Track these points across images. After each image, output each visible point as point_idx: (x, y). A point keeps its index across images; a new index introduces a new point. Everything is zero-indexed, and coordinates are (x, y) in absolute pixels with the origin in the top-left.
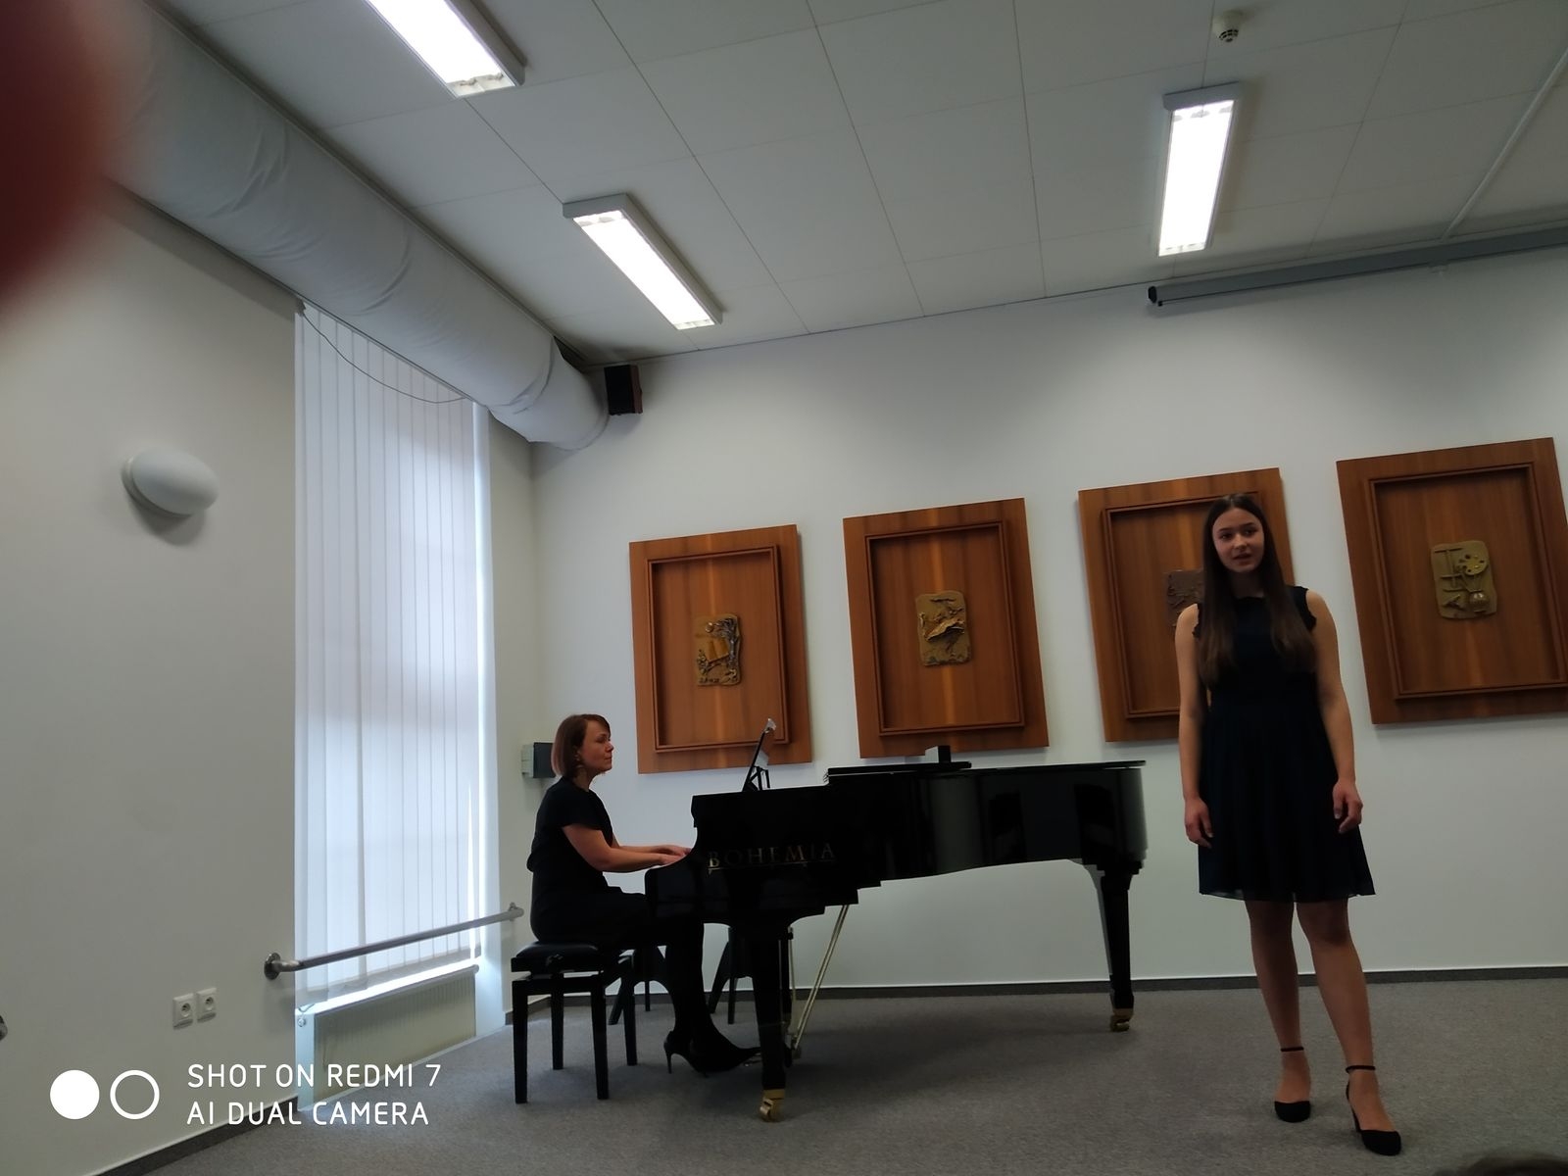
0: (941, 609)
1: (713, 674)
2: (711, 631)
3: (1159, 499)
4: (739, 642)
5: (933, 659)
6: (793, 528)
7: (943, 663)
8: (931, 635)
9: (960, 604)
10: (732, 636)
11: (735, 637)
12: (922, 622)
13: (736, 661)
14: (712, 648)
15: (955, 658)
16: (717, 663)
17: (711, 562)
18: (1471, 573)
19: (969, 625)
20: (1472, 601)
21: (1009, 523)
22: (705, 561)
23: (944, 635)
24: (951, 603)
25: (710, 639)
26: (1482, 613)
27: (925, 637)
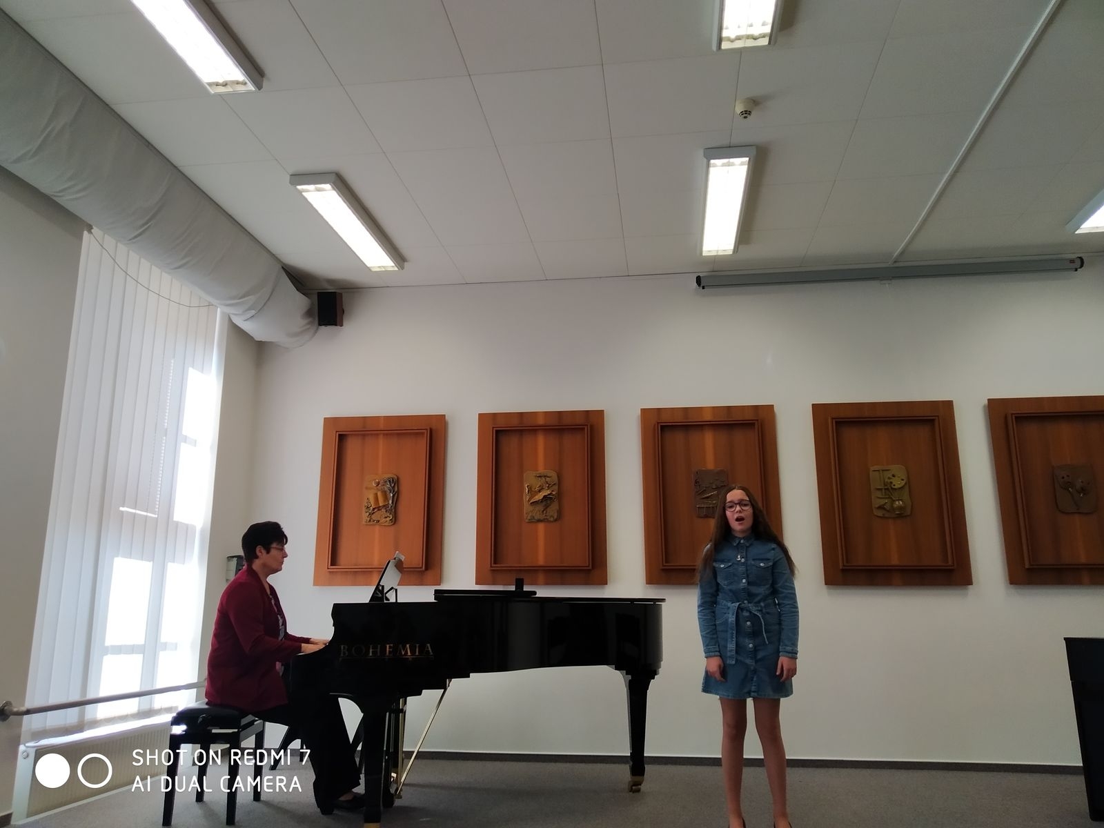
0: (541, 482)
1: (376, 517)
2: (378, 485)
3: (695, 419)
5: (533, 517)
8: (532, 501)
9: (554, 479)
10: (392, 490)
11: (394, 491)
12: (527, 491)
13: (394, 508)
14: (376, 498)
15: (548, 517)
16: (379, 508)
17: (381, 436)
18: (895, 487)
19: (560, 495)
20: (895, 506)
21: (592, 427)
22: (377, 435)
23: (542, 501)
24: (548, 479)
25: (375, 492)
26: (901, 515)
27: (529, 501)
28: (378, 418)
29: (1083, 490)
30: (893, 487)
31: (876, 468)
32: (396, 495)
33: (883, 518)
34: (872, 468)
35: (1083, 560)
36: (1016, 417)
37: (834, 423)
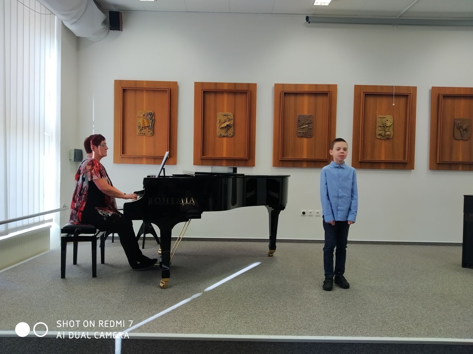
0: (225, 118)
1: (143, 132)
2: (144, 116)
3: (299, 90)
4: (154, 121)
5: (221, 135)
6: (176, 83)
7: (224, 136)
8: (221, 127)
9: (231, 117)
10: (151, 119)
11: (152, 119)
12: (218, 122)
13: (152, 128)
14: (144, 122)
15: (228, 135)
16: (145, 127)
17: (145, 91)
18: (387, 126)
19: (234, 124)
20: (386, 134)
21: (251, 91)
22: (143, 90)
23: (226, 127)
24: (229, 116)
25: (143, 119)
26: (388, 138)
27: (219, 127)
28: (143, 81)
29: (466, 130)
30: (386, 125)
31: (380, 116)
32: (153, 121)
33: (380, 139)
34: (378, 117)
35: (460, 160)
36: (443, 96)
37: (364, 94)
